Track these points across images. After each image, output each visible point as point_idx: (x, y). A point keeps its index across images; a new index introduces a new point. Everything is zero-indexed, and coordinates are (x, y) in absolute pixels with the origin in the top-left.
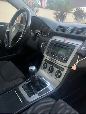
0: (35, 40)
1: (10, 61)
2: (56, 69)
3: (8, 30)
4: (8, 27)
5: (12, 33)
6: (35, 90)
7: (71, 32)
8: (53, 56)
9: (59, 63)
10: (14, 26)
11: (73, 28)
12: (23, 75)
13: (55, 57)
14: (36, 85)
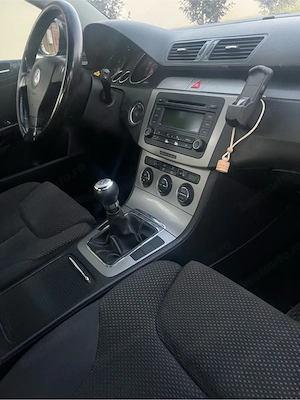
0: (108, 100)
1: (46, 183)
2: (177, 182)
3: (21, 84)
4: (21, 73)
5: (34, 91)
6: (123, 247)
7: (211, 55)
8: (167, 141)
9: (183, 159)
10: (38, 67)
11: (216, 43)
12: (88, 215)
13: (170, 146)
14: (126, 233)
